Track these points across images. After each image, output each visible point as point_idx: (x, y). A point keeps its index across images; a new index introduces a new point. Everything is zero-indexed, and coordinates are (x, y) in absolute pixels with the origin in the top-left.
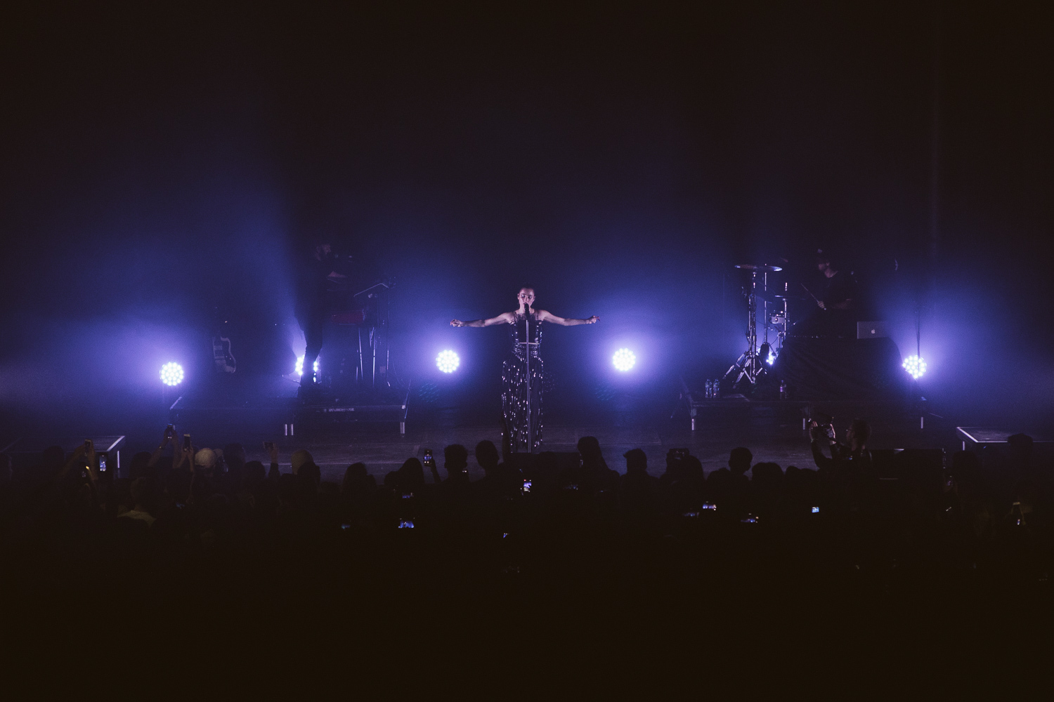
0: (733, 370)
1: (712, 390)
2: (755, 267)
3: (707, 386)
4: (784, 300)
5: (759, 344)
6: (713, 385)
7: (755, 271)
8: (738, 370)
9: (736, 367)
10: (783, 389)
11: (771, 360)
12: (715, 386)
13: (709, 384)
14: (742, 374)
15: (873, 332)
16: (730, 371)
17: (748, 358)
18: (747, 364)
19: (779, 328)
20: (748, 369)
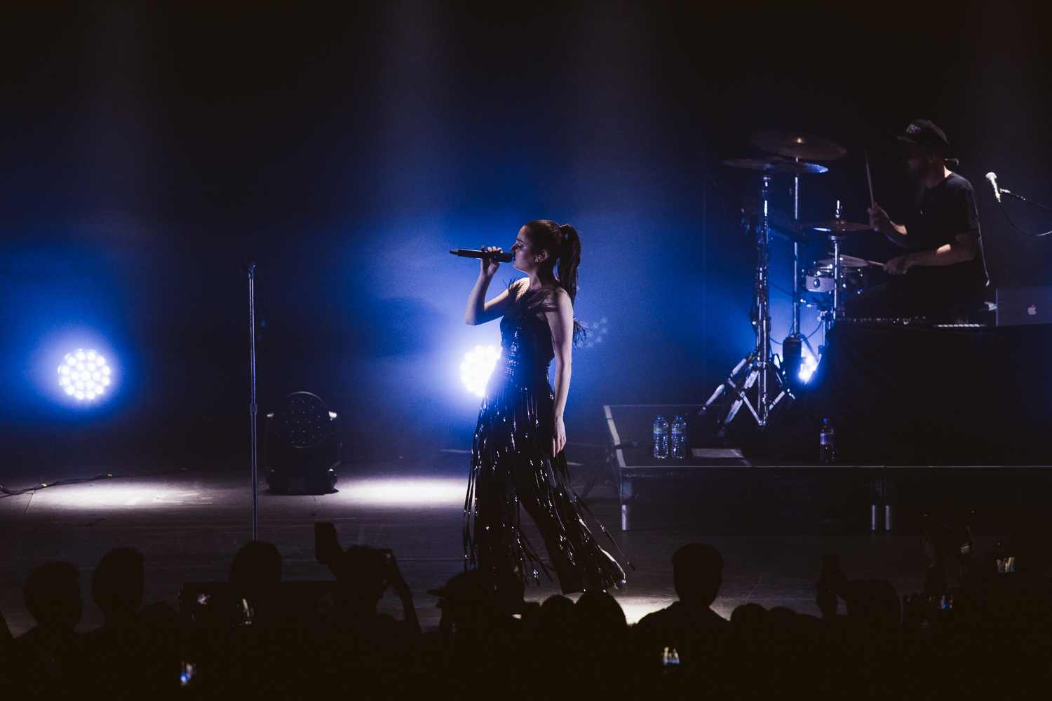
0: (720, 395)
1: (670, 442)
2: (768, 166)
3: (657, 431)
4: (833, 238)
5: (779, 335)
6: (669, 430)
7: (767, 173)
8: (730, 395)
9: (728, 387)
10: (826, 438)
11: (808, 369)
12: (674, 430)
13: (661, 426)
14: (737, 405)
15: (1032, 311)
16: (714, 396)
17: (755, 368)
18: (749, 383)
19: (823, 301)
20: (753, 393)
